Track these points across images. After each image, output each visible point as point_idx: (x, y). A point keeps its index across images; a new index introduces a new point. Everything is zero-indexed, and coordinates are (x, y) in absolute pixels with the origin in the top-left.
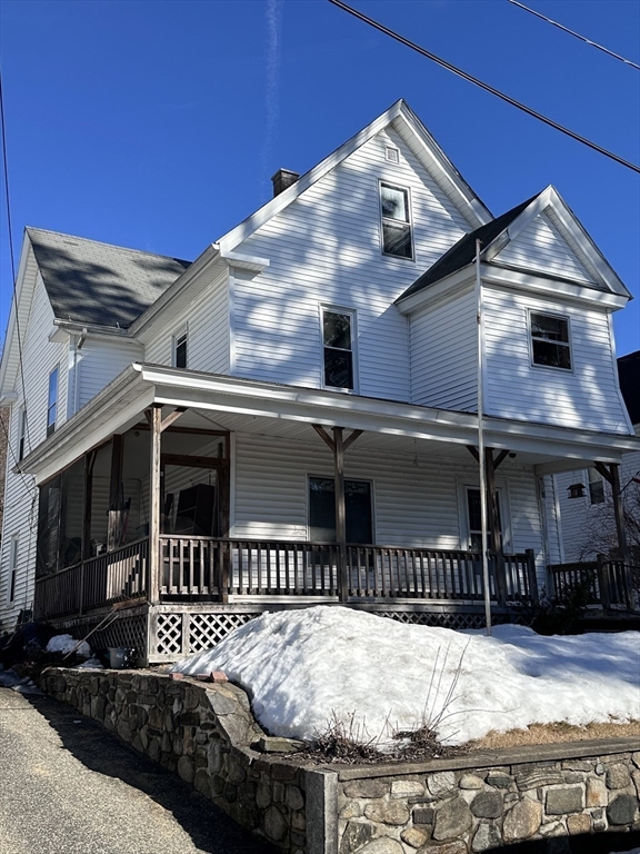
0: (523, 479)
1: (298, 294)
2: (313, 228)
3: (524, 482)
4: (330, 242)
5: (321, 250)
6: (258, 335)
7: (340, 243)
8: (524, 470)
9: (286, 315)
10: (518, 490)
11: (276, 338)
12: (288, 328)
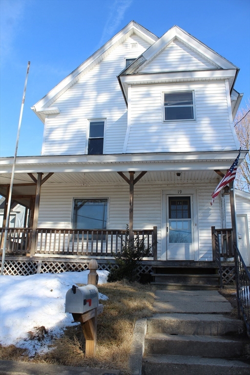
0: (210, 187)
1: (74, 121)
2: (85, 91)
3: (209, 189)
4: (93, 94)
5: (88, 99)
6: (53, 143)
7: (98, 93)
8: (210, 183)
9: (67, 131)
10: (205, 194)
11: (62, 142)
12: (68, 137)
